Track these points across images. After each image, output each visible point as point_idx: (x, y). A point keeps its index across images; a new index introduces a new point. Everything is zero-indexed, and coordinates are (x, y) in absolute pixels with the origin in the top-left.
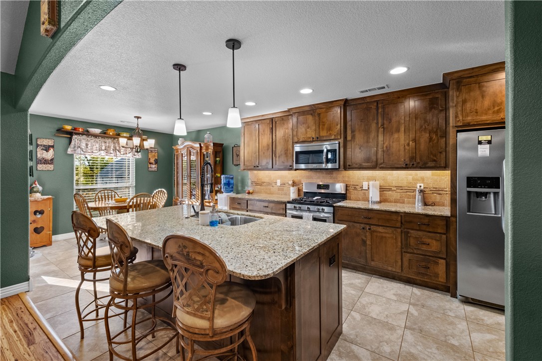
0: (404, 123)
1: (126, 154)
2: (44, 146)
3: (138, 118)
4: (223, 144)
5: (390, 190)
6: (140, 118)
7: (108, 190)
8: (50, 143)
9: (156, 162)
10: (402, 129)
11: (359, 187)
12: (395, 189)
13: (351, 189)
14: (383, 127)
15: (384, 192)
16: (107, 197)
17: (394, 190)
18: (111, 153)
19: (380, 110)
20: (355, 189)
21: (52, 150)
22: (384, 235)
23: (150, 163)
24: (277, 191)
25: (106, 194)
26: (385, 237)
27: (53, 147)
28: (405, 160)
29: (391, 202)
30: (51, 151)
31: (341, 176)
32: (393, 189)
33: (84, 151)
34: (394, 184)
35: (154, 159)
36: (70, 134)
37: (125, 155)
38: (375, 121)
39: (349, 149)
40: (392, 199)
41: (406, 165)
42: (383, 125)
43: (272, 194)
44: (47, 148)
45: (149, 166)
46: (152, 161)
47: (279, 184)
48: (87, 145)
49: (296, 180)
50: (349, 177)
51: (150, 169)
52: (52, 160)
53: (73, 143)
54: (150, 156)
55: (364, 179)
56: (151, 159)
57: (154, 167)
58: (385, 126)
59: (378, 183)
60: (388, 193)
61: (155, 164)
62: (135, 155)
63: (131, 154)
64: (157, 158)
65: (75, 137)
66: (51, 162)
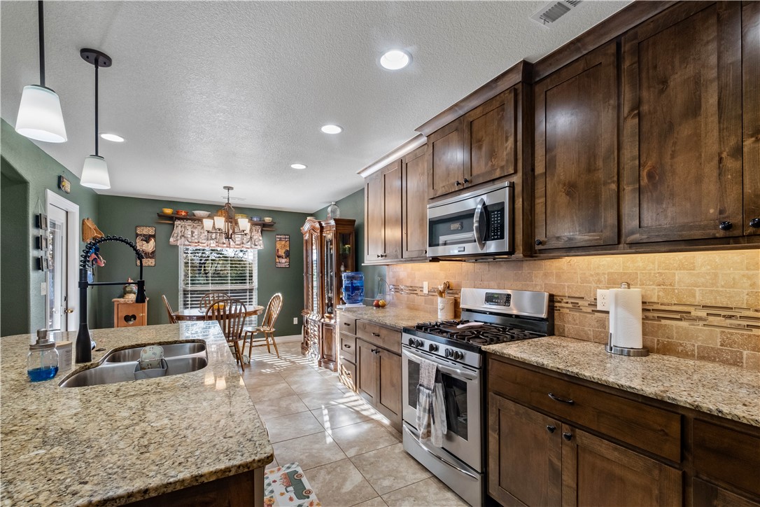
0: (719, 77)
1: (243, 243)
2: (144, 235)
3: (229, 188)
4: (354, 221)
5: (684, 316)
6: (232, 188)
8: (151, 231)
9: (288, 254)
10: (711, 100)
11: (586, 304)
12: (703, 313)
13: (564, 307)
14: (639, 114)
15: (664, 322)
17: (701, 319)
18: (224, 244)
19: (626, 64)
20: (576, 307)
21: (153, 240)
22: (618, 471)
23: (279, 257)
24: (423, 304)
26: (622, 480)
27: (154, 236)
28: (721, 212)
29: (686, 355)
30: (152, 242)
31: (541, 273)
32: (694, 313)
33: (190, 240)
34: (699, 299)
35: (284, 251)
36: (172, 219)
37: (242, 245)
38: (612, 102)
39: (541, 197)
40: (693, 345)
41: (728, 227)
42: (637, 105)
43: (416, 310)
44: (147, 239)
45: (277, 261)
46: (282, 253)
47: (426, 291)
48: (192, 232)
49: (453, 281)
50: (558, 276)
51: (279, 265)
52: (153, 252)
53: (176, 231)
54: (278, 246)
55: (599, 281)
56: (280, 250)
57: (284, 262)
58: (645, 108)
59: (636, 293)
60: (677, 328)
61: (286, 258)
62: (256, 245)
63: (249, 243)
64: (288, 249)
65: (177, 223)
66: (152, 255)
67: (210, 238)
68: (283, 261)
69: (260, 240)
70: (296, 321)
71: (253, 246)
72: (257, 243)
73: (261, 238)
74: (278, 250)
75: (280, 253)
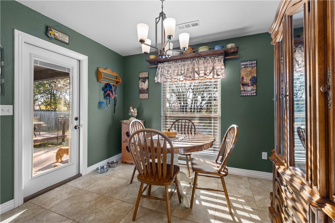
2: (143, 78)
7: (186, 120)
8: (146, 75)
9: (254, 81)
16: (183, 127)
23: (244, 85)
25: (183, 124)
35: (250, 78)
36: (156, 63)
45: (242, 89)
46: (247, 80)
51: (244, 94)
53: (158, 71)
54: (243, 74)
56: (245, 78)
61: (252, 85)
62: (218, 75)
63: (212, 74)
64: (255, 75)
65: (159, 65)
66: (147, 91)
67: (180, 74)
68: (249, 89)
69: (222, 69)
70: (265, 156)
71: (216, 76)
72: (219, 73)
73: (223, 67)
74: (243, 78)
75: (245, 81)
